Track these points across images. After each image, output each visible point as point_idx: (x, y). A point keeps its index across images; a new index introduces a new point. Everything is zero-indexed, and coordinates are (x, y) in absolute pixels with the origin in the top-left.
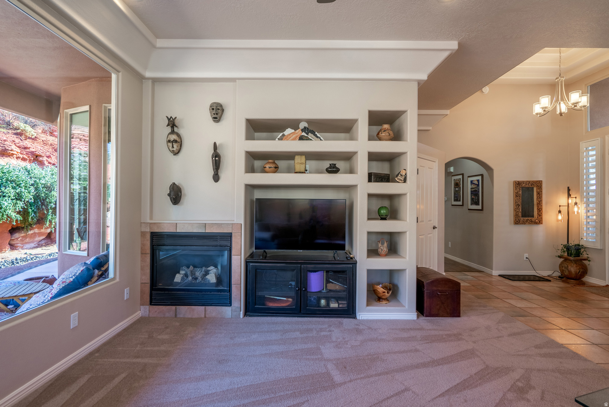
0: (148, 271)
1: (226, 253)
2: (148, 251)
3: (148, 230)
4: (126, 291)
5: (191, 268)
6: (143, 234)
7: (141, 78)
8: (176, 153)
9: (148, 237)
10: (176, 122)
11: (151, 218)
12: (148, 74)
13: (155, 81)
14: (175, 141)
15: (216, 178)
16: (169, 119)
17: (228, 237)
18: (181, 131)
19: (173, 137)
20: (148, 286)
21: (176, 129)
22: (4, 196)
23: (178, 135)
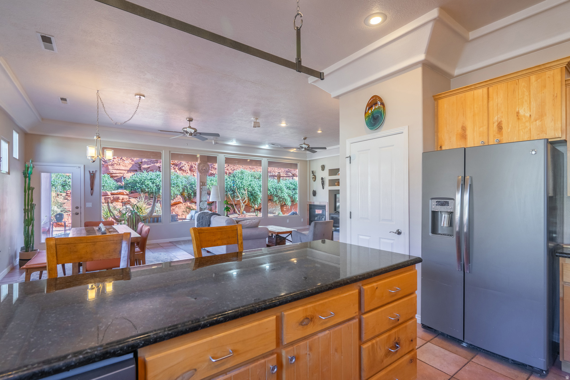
0: (309, 215)
1: (325, 211)
2: (309, 210)
3: (309, 204)
4: (302, 219)
5: (320, 216)
6: (308, 204)
7: (306, 161)
8: (315, 181)
9: (309, 205)
10: (314, 172)
11: (310, 200)
12: (308, 159)
13: (310, 161)
14: (313, 178)
15: (323, 188)
16: (312, 171)
17: (325, 206)
18: (316, 174)
19: (313, 177)
20: (309, 219)
21: (314, 174)
22: (296, 193)
23: (315, 176)
